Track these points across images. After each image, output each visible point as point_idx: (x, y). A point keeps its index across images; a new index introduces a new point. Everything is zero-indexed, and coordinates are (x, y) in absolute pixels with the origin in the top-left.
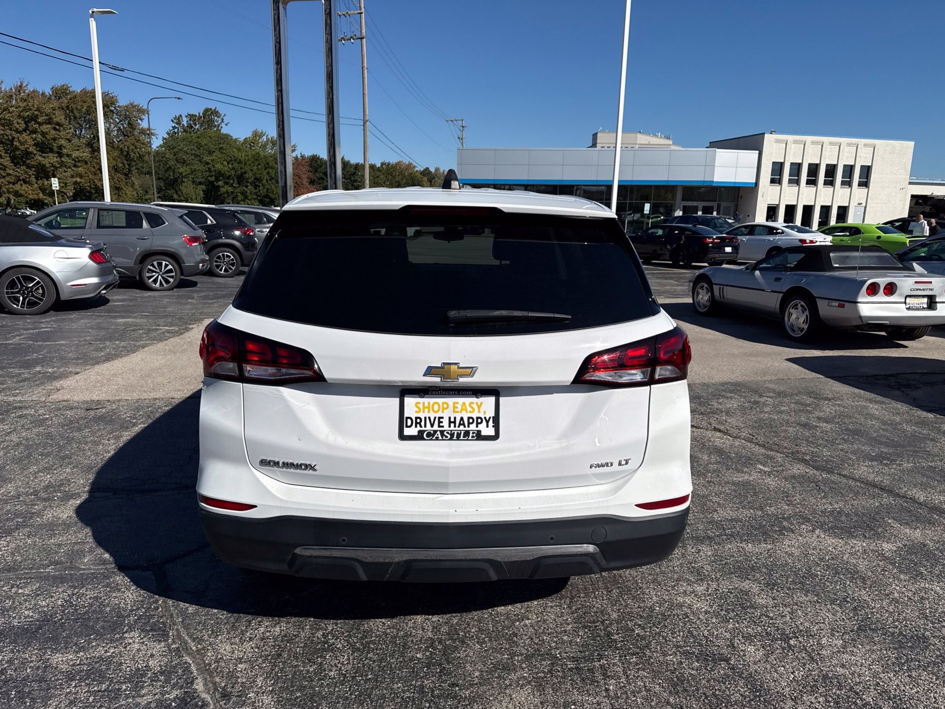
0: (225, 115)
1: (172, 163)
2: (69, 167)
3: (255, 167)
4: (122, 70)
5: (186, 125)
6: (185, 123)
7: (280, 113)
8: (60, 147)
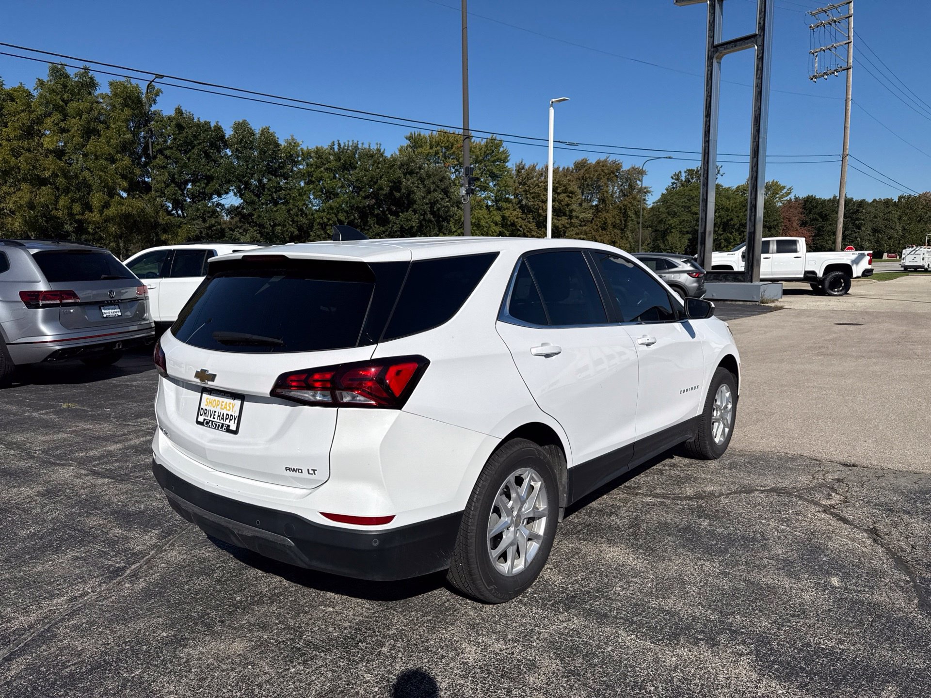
0: (722, 166)
1: (664, 216)
2: (577, 227)
3: (742, 214)
4: (577, 145)
5: (684, 180)
6: (683, 179)
7: (706, 163)
8: (571, 211)
